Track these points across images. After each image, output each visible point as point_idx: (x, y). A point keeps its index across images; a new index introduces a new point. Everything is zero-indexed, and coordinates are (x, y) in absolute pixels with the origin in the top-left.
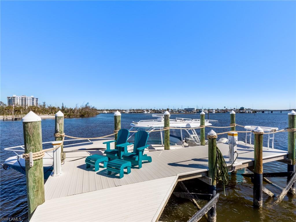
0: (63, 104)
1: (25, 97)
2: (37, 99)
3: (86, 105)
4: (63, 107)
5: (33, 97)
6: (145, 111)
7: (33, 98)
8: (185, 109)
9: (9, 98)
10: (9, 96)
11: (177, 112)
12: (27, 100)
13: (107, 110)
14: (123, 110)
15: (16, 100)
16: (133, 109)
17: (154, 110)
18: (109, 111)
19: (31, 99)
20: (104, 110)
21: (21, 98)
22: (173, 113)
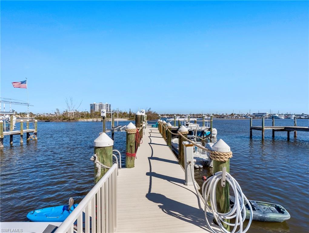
0: (130, 110)
1: (101, 104)
2: (110, 105)
3: (149, 110)
4: (130, 112)
5: (107, 103)
6: (206, 116)
7: (107, 105)
8: (253, 114)
9: (91, 105)
10: (91, 104)
11: (243, 117)
12: (103, 106)
13: (167, 115)
14: (183, 115)
15: (96, 106)
16: (193, 114)
17: (216, 115)
18: (169, 115)
19: (106, 105)
20: (164, 115)
21: (99, 105)
22: (238, 118)
